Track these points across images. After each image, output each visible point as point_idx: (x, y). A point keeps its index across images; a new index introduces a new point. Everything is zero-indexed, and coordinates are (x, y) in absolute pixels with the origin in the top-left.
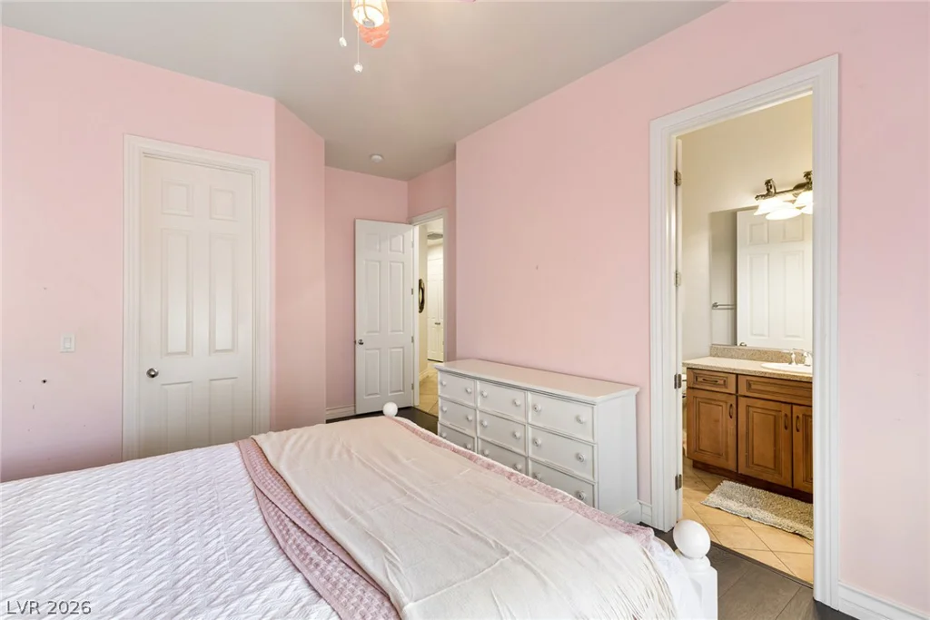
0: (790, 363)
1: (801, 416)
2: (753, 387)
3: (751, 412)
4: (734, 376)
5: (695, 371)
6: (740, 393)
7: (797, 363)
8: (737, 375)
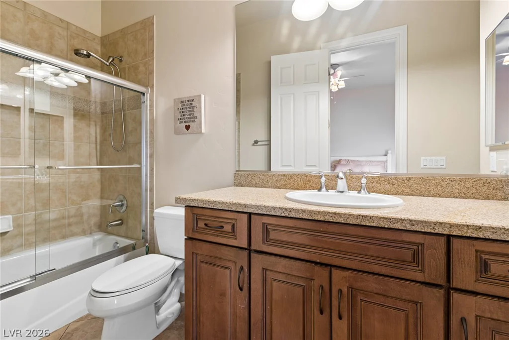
0: (320, 190)
1: (345, 290)
2: (273, 235)
3: (269, 280)
4: (245, 217)
5: (197, 211)
6: (253, 247)
7: (327, 190)
8: (250, 214)
